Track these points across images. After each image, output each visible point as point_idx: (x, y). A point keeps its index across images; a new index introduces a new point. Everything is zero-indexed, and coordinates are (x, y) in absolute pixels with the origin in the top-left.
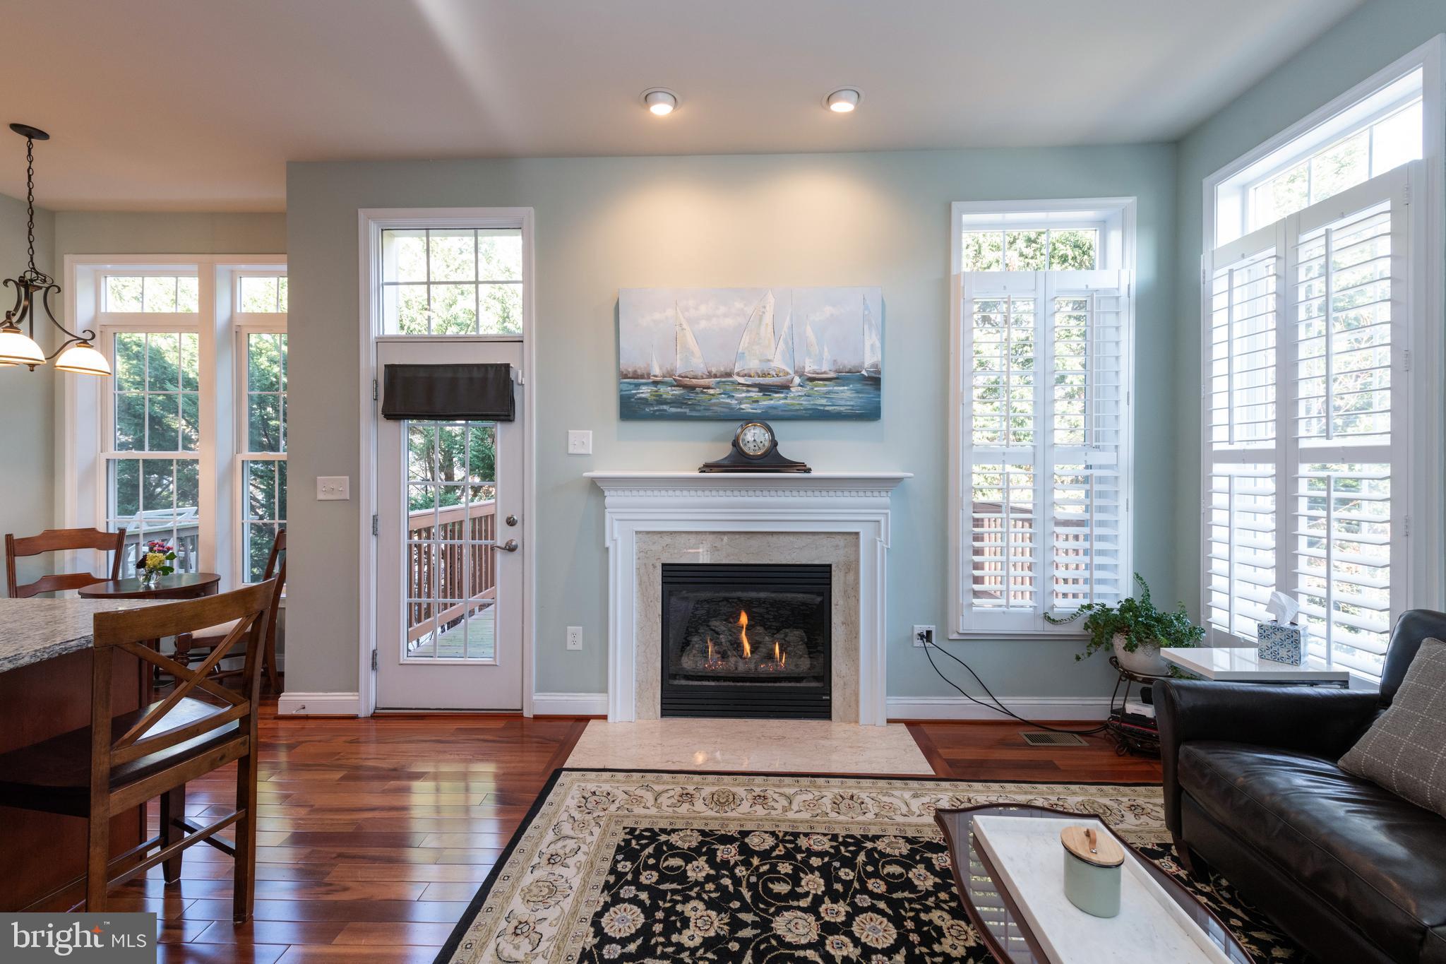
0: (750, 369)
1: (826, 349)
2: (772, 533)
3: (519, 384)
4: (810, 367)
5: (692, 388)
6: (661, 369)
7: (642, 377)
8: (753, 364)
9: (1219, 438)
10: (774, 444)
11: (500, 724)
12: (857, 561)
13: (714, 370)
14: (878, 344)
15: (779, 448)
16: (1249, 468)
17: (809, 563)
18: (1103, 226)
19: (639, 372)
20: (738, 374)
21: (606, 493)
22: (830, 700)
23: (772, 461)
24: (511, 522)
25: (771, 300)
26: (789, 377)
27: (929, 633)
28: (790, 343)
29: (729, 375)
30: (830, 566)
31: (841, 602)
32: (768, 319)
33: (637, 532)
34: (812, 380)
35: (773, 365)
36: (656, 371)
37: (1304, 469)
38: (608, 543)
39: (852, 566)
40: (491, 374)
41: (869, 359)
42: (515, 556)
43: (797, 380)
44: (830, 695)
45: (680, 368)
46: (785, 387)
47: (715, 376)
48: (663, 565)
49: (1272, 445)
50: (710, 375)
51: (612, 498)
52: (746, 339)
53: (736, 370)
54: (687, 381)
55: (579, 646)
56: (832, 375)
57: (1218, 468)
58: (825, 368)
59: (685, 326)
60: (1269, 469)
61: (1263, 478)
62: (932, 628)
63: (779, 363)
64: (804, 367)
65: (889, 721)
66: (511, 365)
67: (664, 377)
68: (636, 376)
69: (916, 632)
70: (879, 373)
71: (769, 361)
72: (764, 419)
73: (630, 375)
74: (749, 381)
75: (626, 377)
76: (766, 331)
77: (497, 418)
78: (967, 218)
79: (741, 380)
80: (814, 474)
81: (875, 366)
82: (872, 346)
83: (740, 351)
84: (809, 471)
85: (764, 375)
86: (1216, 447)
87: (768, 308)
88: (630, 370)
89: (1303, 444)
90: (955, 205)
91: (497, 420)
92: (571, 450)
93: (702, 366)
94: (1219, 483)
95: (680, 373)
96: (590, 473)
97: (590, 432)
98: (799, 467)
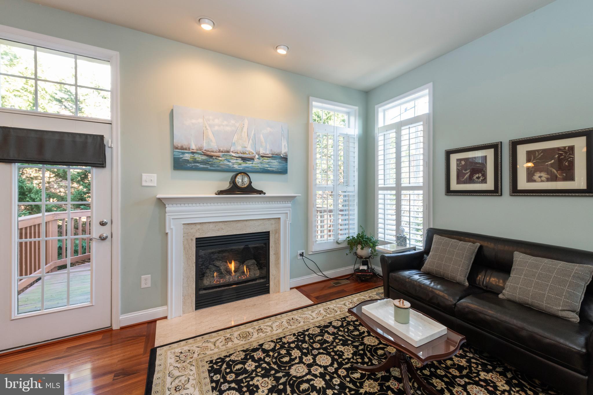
0: (237, 150)
1: (268, 145)
2: (247, 220)
3: (109, 147)
4: (262, 152)
5: (211, 156)
6: (196, 146)
7: (186, 149)
8: (239, 148)
9: (381, 183)
10: (250, 182)
11: (100, 337)
12: (279, 229)
13: (222, 149)
14: (287, 145)
15: (252, 184)
16: (389, 192)
17: (261, 231)
18: (348, 114)
19: (184, 147)
20: (232, 152)
21: (167, 206)
22: (269, 286)
23: (249, 190)
24: (103, 224)
25: (246, 122)
26: (254, 155)
27: (303, 253)
28: (254, 140)
29: (228, 152)
30: (269, 232)
31: (273, 246)
32: (245, 130)
33: (184, 224)
34: (263, 157)
35: (247, 149)
36: (193, 147)
37: (403, 192)
38: (168, 231)
39: (277, 231)
40: (90, 140)
41: (284, 150)
42: (107, 242)
43: (257, 156)
44: (269, 283)
45: (205, 147)
46: (252, 159)
47: (222, 152)
48: (196, 239)
49: (394, 185)
50: (220, 151)
51: (169, 208)
52: (236, 137)
53: (232, 150)
54: (208, 153)
55: (149, 285)
56: (270, 155)
57: (380, 192)
58: (268, 152)
59: (208, 127)
60: (394, 192)
61: (392, 195)
62: (304, 251)
63: (250, 149)
64: (260, 151)
65: (291, 289)
66: (104, 136)
67: (197, 150)
68: (182, 148)
69: (299, 253)
70: (287, 156)
71: (246, 147)
72: (244, 173)
73: (180, 148)
74: (237, 155)
75: (177, 148)
76: (244, 134)
77: (93, 165)
78: (314, 103)
79: (234, 155)
80: (267, 195)
81: (286, 153)
82: (285, 145)
83: (233, 142)
84: (265, 193)
85: (244, 153)
86: (380, 186)
87: (245, 125)
88: (179, 145)
89: (402, 185)
90: (311, 98)
91: (93, 166)
92: (144, 184)
93: (216, 147)
94: (380, 196)
95: (204, 149)
96: (159, 196)
97: (155, 175)
98: (261, 192)
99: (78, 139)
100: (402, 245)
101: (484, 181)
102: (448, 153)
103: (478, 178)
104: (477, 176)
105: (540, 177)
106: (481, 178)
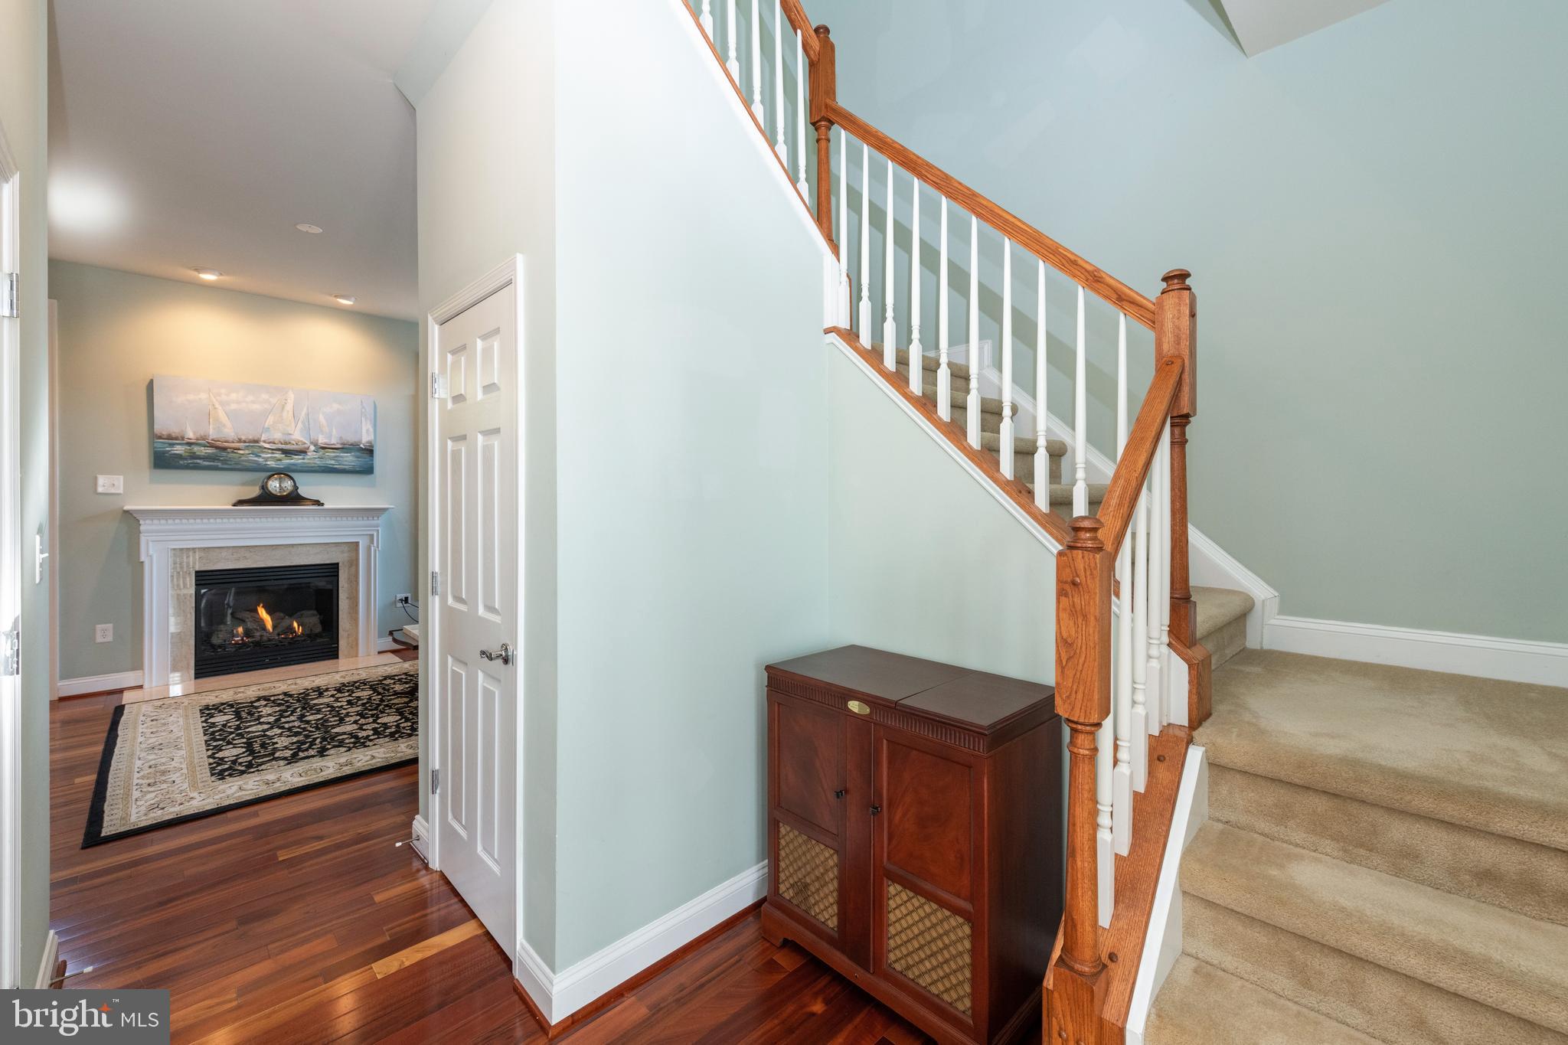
0: (275, 439)
1: (334, 430)
2: (293, 545)
4: (322, 440)
5: (224, 449)
6: (194, 433)
7: (176, 438)
8: (277, 436)
10: (296, 488)
12: (357, 559)
13: (243, 438)
14: (371, 430)
15: (299, 491)
17: (322, 563)
19: (174, 435)
20: (264, 442)
21: (141, 522)
22: (338, 647)
23: (294, 498)
25: (291, 396)
26: (306, 446)
27: (406, 598)
28: (307, 423)
29: (257, 441)
30: (338, 564)
31: (346, 585)
32: (289, 407)
33: (173, 549)
35: (293, 437)
36: (190, 435)
38: (143, 558)
39: (354, 563)
41: (365, 438)
43: (312, 448)
44: (338, 644)
45: (212, 434)
46: (303, 452)
47: (245, 442)
48: (196, 572)
50: (240, 441)
51: (145, 526)
52: (270, 420)
53: (263, 439)
54: (219, 444)
55: (110, 638)
58: (333, 441)
59: (217, 406)
62: (409, 595)
63: (297, 436)
64: (318, 440)
65: (379, 653)
67: (197, 439)
68: (170, 437)
69: (398, 599)
70: (372, 446)
71: (290, 434)
72: (283, 473)
73: (165, 437)
74: (274, 447)
75: (160, 437)
76: (288, 415)
79: (267, 446)
80: (326, 506)
81: (370, 442)
82: (368, 430)
83: (266, 426)
84: (323, 504)
85: (286, 443)
87: (289, 401)
88: (164, 433)
92: (100, 490)
93: (233, 434)
95: (211, 437)
96: (126, 508)
97: (122, 477)
98: (318, 503)
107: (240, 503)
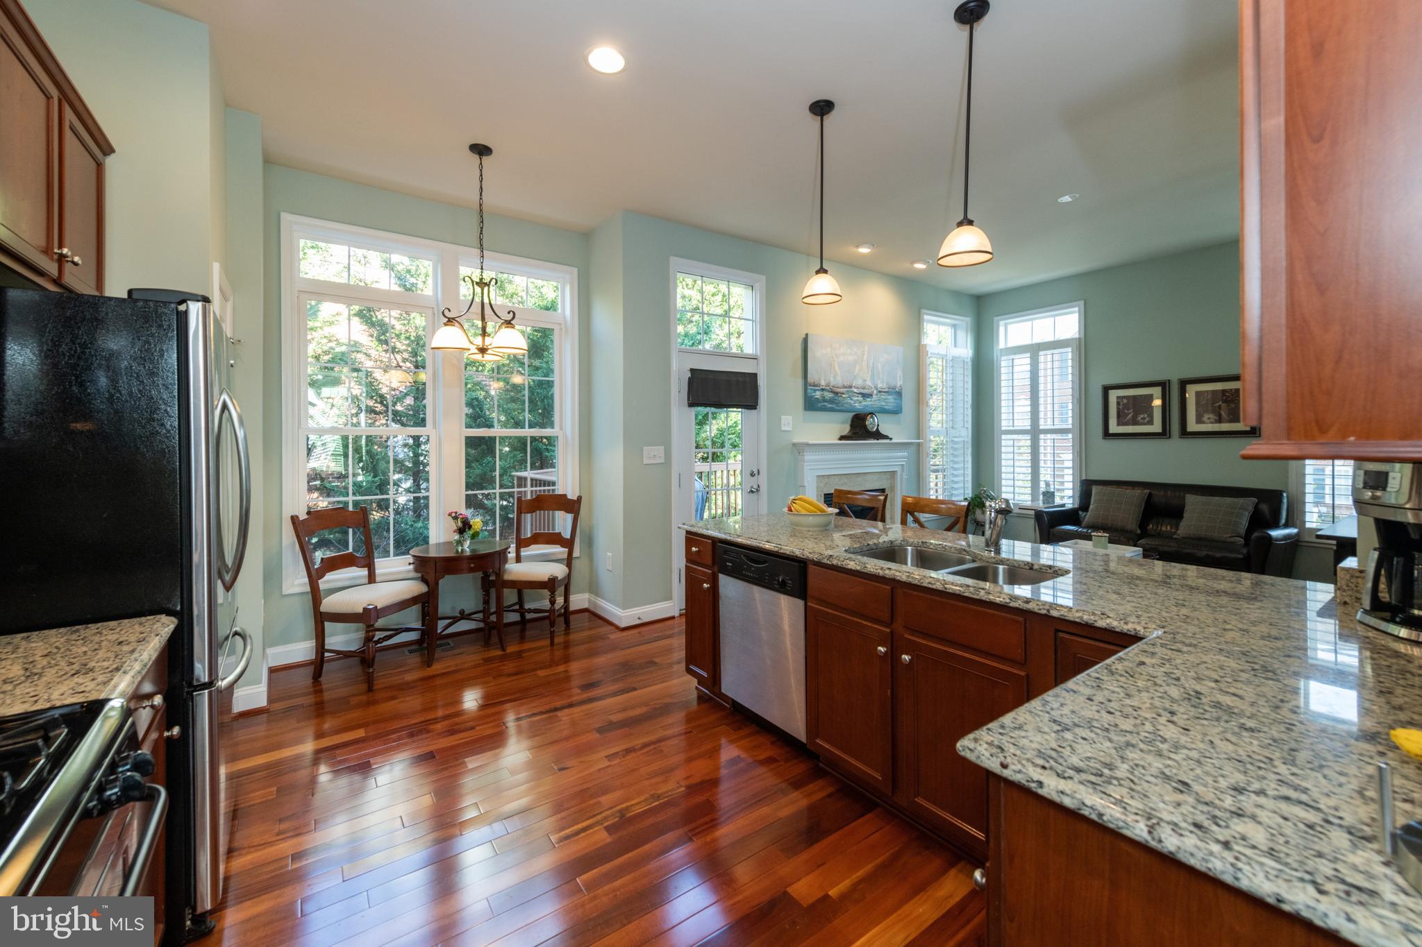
0: (859, 385)
1: (885, 376)
2: (866, 474)
3: (761, 387)
4: (880, 385)
5: (836, 393)
6: (825, 381)
7: (818, 386)
8: (859, 382)
9: (1005, 425)
10: (877, 425)
12: (895, 486)
13: (845, 384)
15: (879, 428)
16: (1020, 437)
19: (814, 384)
20: (854, 387)
21: (802, 453)
24: (752, 475)
25: (866, 348)
26: (873, 390)
28: (873, 372)
29: (851, 387)
31: (889, 508)
32: (865, 358)
33: (818, 476)
34: (880, 392)
35: (867, 383)
36: (823, 383)
37: (1042, 436)
39: (893, 489)
40: (747, 379)
41: (899, 383)
42: (755, 496)
45: (833, 382)
46: (870, 395)
47: (846, 388)
48: (825, 495)
49: (1029, 428)
50: (844, 387)
51: (804, 456)
52: (857, 369)
53: (853, 385)
54: (835, 389)
56: (886, 390)
57: (1004, 437)
58: (885, 386)
59: (835, 358)
60: (1028, 437)
61: (1025, 441)
63: (869, 382)
64: (878, 385)
66: (758, 374)
67: (826, 386)
70: (901, 389)
71: (866, 381)
74: (859, 391)
76: (864, 364)
77: (749, 407)
78: (926, 318)
79: (855, 390)
80: (893, 441)
81: (901, 386)
82: (900, 376)
83: (855, 374)
84: (891, 439)
85: (864, 388)
86: (1004, 428)
87: (865, 352)
88: (810, 382)
89: (1042, 427)
90: (924, 311)
92: (782, 427)
93: (841, 382)
94: (1004, 443)
95: (832, 384)
96: (795, 441)
97: (790, 417)
98: (886, 437)
99: (740, 379)
100: (1048, 503)
101: (1151, 422)
102: (1106, 389)
103: (1144, 419)
104: (1142, 416)
105: (1209, 418)
106: (1147, 419)
107: (842, 438)
